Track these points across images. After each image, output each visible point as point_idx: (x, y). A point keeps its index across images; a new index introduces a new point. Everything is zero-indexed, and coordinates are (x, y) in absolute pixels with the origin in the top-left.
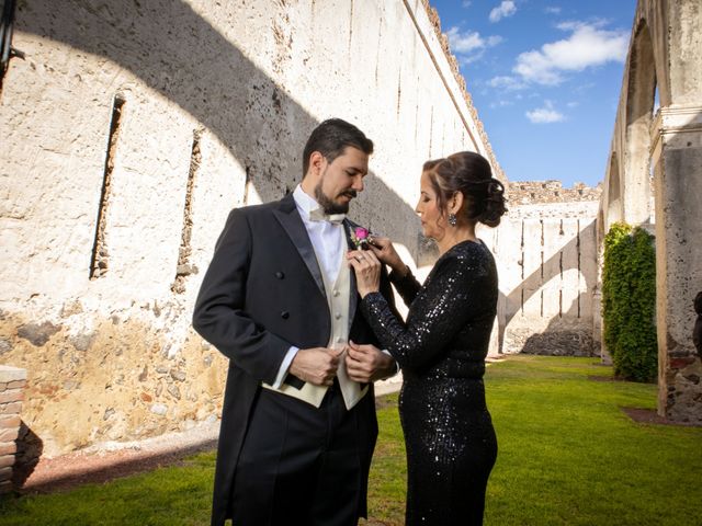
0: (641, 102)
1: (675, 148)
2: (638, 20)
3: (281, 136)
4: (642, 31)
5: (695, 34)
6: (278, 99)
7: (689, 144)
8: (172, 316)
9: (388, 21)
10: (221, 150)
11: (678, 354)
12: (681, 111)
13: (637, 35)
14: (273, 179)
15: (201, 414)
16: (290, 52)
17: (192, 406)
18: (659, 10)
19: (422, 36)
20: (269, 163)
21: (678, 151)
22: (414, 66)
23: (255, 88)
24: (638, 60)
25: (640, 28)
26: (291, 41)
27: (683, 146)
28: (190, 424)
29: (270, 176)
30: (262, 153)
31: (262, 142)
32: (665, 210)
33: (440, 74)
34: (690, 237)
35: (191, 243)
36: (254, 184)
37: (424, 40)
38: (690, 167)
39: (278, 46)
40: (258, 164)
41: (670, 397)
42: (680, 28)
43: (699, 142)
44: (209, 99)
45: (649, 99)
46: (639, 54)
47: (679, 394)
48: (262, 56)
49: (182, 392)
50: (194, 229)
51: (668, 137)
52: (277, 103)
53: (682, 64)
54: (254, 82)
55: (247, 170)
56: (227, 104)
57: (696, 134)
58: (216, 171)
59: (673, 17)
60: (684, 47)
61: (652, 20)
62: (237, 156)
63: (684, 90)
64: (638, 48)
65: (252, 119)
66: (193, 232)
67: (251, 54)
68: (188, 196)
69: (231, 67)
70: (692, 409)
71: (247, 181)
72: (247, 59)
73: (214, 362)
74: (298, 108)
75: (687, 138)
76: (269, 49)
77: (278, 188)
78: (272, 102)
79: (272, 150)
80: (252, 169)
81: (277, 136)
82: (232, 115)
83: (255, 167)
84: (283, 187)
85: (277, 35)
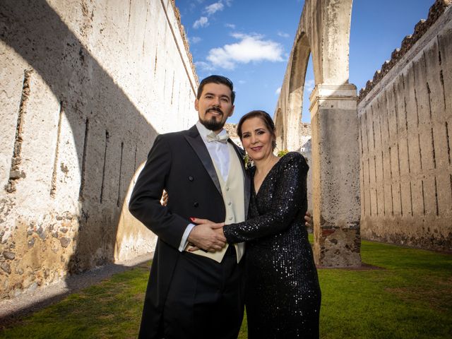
0: (298, 80)
1: (325, 108)
2: (300, 33)
3: (84, 81)
4: (301, 39)
5: (336, 45)
6: (83, 55)
7: (332, 106)
8: (5, 210)
9: (152, 12)
10: (44, 86)
11: (326, 227)
12: (329, 87)
13: (298, 41)
14: (78, 112)
15: (26, 283)
16: (92, 23)
17: (19, 277)
18: (316, 28)
19: (170, 25)
20: (75, 100)
21: (327, 110)
22: (165, 43)
23: (68, 44)
24: (298, 55)
25: (300, 37)
26: (93, 15)
27: (329, 108)
28: (17, 292)
29: (76, 109)
30: (71, 92)
31: (71, 84)
32: (319, 144)
33: (179, 50)
34: (332, 160)
35: (21, 154)
36: (66, 114)
37: (171, 28)
38: (333, 120)
39: (85, 18)
40: (69, 100)
41: (322, 252)
42: (328, 40)
43: (337, 105)
44: (36, 49)
45: (302, 79)
46: (298, 52)
47: (327, 250)
48: (75, 27)
49: (12, 268)
50: (23, 145)
51: (321, 101)
52: (82, 58)
53: (329, 60)
54: (68, 41)
55: (61, 103)
56: (49, 54)
57: (335, 101)
58: (41, 103)
59: (324, 33)
60: (330, 51)
61: (310, 33)
62: (55, 93)
63: (329, 75)
64: (298, 48)
65: (65, 67)
66: (22, 146)
67: (67, 21)
68: (19, 120)
69: (53, 27)
70: (334, 259)
71: (61, 111)
72: (64, 23)
73: (36, 244)
74: (96, 63)
75: (331, 103)
76: (79, 19)
77: (81, 118)
78: (79, 57)
79: (78, 91)
80: (64, 103)
81: (81, 81)
82: (52, 62)
83: (66, 102)
84: (85, 118)
85: (84, 9)
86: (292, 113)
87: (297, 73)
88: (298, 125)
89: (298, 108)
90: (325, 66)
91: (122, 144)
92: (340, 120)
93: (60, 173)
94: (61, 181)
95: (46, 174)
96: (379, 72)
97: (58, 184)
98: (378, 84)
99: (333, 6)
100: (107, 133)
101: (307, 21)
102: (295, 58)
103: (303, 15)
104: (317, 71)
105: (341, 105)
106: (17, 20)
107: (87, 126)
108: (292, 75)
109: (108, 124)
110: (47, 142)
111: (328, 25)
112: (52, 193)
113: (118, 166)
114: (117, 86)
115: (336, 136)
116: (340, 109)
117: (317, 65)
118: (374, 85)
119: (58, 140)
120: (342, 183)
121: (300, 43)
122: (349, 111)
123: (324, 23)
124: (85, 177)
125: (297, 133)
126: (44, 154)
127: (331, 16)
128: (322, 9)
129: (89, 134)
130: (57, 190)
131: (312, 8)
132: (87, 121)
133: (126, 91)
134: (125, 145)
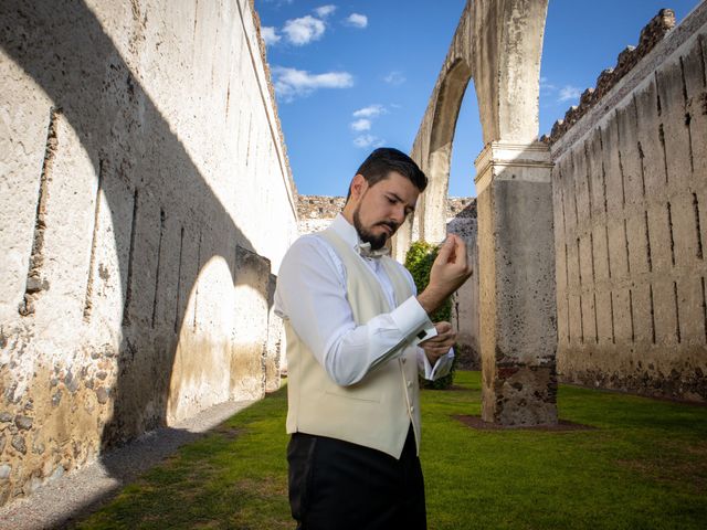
0: (443, 132)
1: (503, 179)
2: (452, 59)
3: (133, 128)
4: (455, 69)
5: (519, 81)
6: (132, 86)
7: (514, 177)
8: (19, 346)
9: (225, 16)
11: (506, 365)
12: (511, 147)
13: (449, 71)
14: (124, 178)
15: (47, 470)
16: (145, 32)
17: (38, 458)
18: (485, 54)
20: (120, 158)
21: (505, 182)
23: (112, 66)
24: (446, 94)
25: (453, 66)
26: (146, 19)
27: (509, 178)
28: (35, 484)
29: (121, 174)
30: (115, 145)
31: (115, 132)
32: (494, 234)
34: (514, 259)
35: (43, 250)
37: (248, 43)
38: (515, 197)
39: (135, 23)
40: (111, 159)
41: (500, 403)
42: (507, 74)
43: (521, 175)
44: (68, 73)
45: (450, 131)
46: (446, 89)
47: (506, 400)
48: (121, 37)
49: (28, 444)
50: (47, 233)
51: (497, 169)
52: (131, 89)
53: (509, 105)
54: (112, 60)
55: (101, 164)
56: (85, 81)
57: (519, 168)
58: (72, 163)
59: (502, 63)
60: (510, 90)
61: (475, 62)
63: (509, 128)
64: (447, 83)
65: (107, 104)
66: (45, 237)
67: (108, 28)
68: (41, 192)
70: (517, 413)
73: (63, 401)
75: (513, 171)
76: (127, 25)
77: (128, 188)
78: (126, 87)
79: (124, 143)
80: (105, 163)
81: (129, 127)
82: (89, 96)
83: (108, 161)
84: (133, 188)
85: (135, 9)
87: (442, 122)
88: (442, 201)
90: (502, 113)
91: (183, 230)
92: (526, 198)
93: (98, 281)
94: (99, 294)
95: (79, 283)
96: (561, 122)
97: (94, 299)
98: (560, 141)
99: (516, 21)
100: (162, 213)
101: (467, 42)
102: (441, 98)
103: (459, 32)
104: (488, 121)
105: (527, 175)
106: (42, 23)
107: (136, 201)
108: (435, 125)
109: (163, 198)
110: (81, 230)
111: (508, 51)
112: (85, 314)
113: (176, 267)
114: (175, 136)
115: (520, 224)
116: (525, 182)
117: (488, 110)
118: (552, 143)
119: (96, 225)
120: (530, 296)
121: (451, 74)
122: (539, 186)
123: (501, 46)
124: (133, 287)
126: (76, 250)
127: (513, 37)
128: (499, 25)
129: (138, 215)
130: (93, 309)
131: (479, 23)
132: (136, 192)
133: (188, 145)
134: (186, 232)
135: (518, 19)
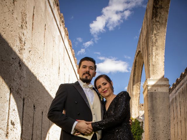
0: (137, 78)
1: (151, 92)
2: (138, 51)
3: (22, 78)
4: (139, 55)
5: (157, 56)
6: (21, 64)
7: (155, 90)
9: (56, 42)
12: (153, 80)
13: (137, 56)
14: (19, 94)
16: (24, 47)
18: (146, 48)
19: (66, 49)
20: (17, 87)
21: (152, 93)
22: (64, 59)
23: (13, 58)
24: (137, 64)
25: (138, 54)
26: (25, 43)
27: (154, 91)
30: (15, 83)
31: (15, 79)
32: (148, 111)
33: (72, 64)
34: (156, 120)
36: (13, 95)
38: (156, 98)
39: (21, 44)
40: (14, 88)
42: (153, 54)
43: (158, 90)
45: (140, 77)
46: (137, 62)
48: (16, 49)
51: (149, 88)
52: (20, 66)
53: (153, 65)
54: (13, 56)
55: (10, 89)
56: (3, 63)
57: (157, 87)
59: (151, 50)
60: (154, 60)
61: (143, 51)
62: (7, 83)
63: (154, 73)
64: (137, 60)
65: (12, 70)
67: (12, 46)
69: (4, 49)
71: (10, 93)
72: (10, 47)
74: (27, 68)
75: (155, 88)
76: (18, 45)
77: (21, 97)
78: (18, 65)
79: (18, 83)
80: (12, 89)
81: (20, 78)
82: (5, 67)
83: (13, 88)
84: (22, 97)
85: (20, 40)
86: (134, 97)
87: (136, 75)
88: (137, 103)
89: (137, 94)
90: (151, 68)
91: (42, 112)
92: (160, 98)
93: (10, 126)
94: (11, 130)
95: (4, 126)
97: (9, 131)
99: (155, 35)
100: (34, 106)
101: (141, 45)
102: (135, 66)
103: (139, 41)
104: (147, 71)
105: (160, 90)
107: (24, 102)
108: (134, 76)
109: (34, 101)
110: (4, 109)
111: (153, 46)
112: (7, 136)
113: (40, 124)
114: (39, 81)
115: (158, 107)
116: (159, 92)
117: (147, 68)
119: (9, 108)
120: (161, 132)
121: (138, 57)
122: (164, 93)
123: (150, 44)
124: (24, 129)
125: (137, 108)
126: (2, 115)
127: (154, 41)
128: (149, 37)
129: (25, 106)
130: (9, 134)
131: (144, 37)
132: (24, 99)
133: (44, 84)
134: (44, 113)
135: (156, 34)
